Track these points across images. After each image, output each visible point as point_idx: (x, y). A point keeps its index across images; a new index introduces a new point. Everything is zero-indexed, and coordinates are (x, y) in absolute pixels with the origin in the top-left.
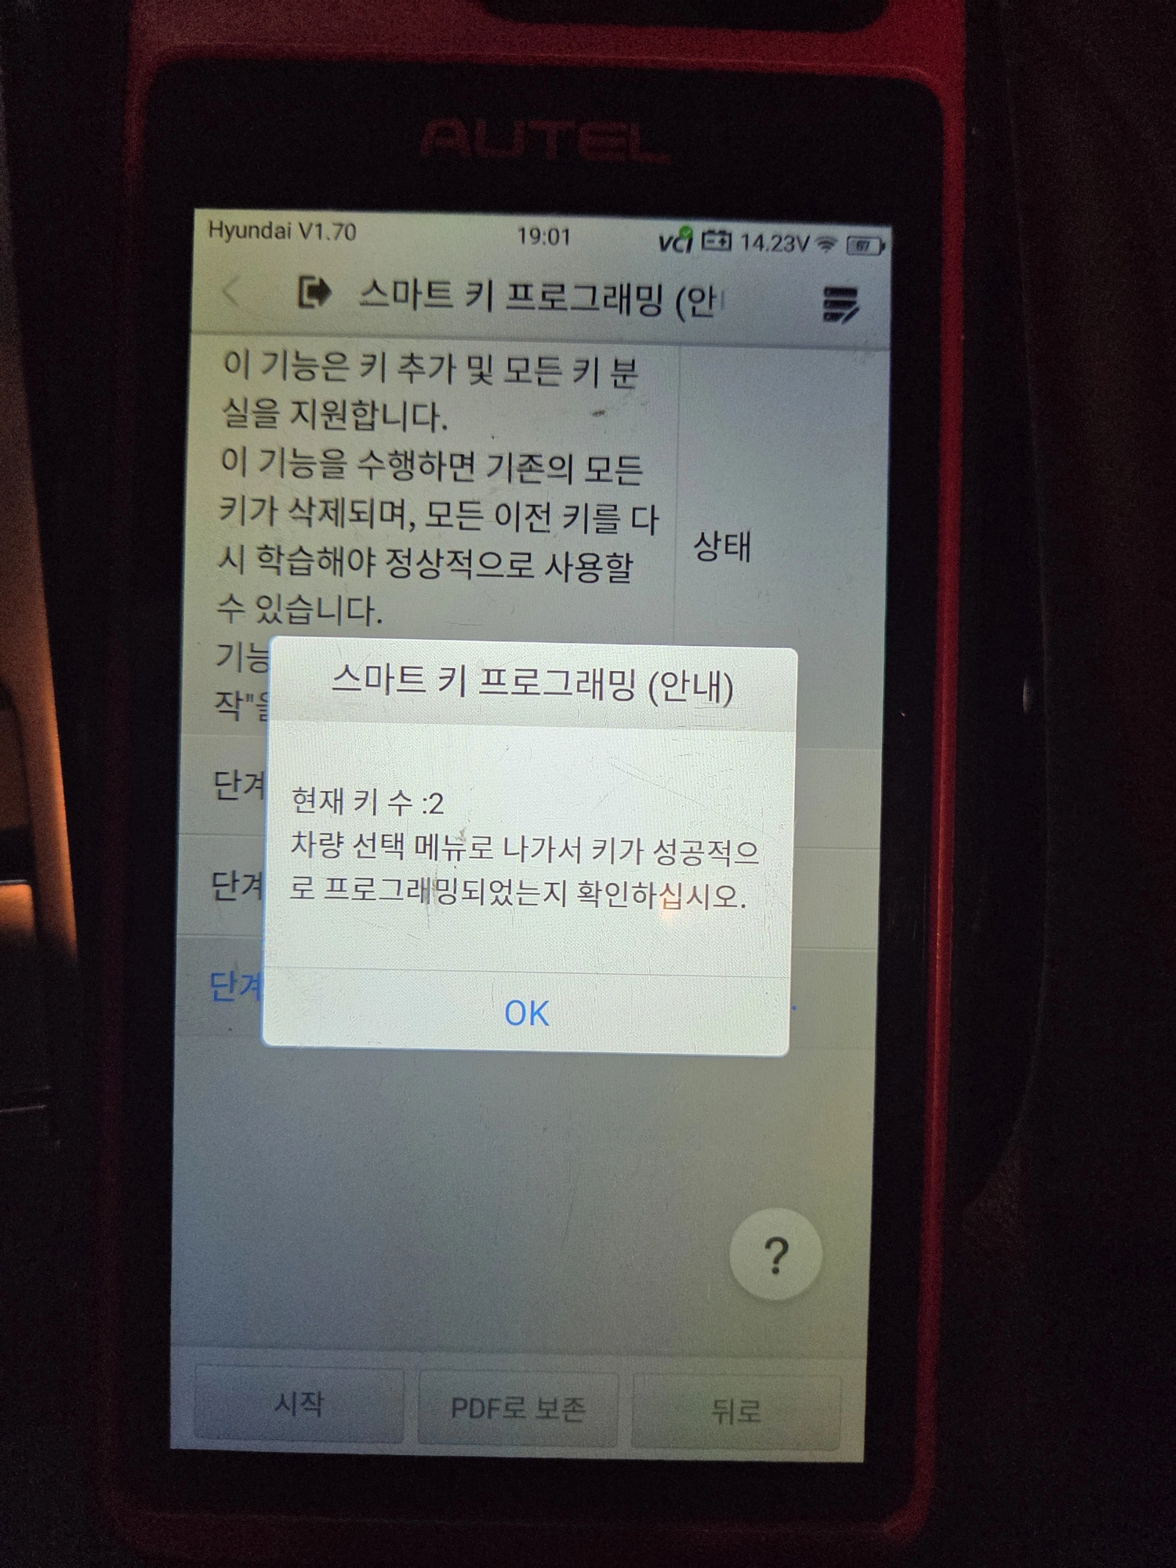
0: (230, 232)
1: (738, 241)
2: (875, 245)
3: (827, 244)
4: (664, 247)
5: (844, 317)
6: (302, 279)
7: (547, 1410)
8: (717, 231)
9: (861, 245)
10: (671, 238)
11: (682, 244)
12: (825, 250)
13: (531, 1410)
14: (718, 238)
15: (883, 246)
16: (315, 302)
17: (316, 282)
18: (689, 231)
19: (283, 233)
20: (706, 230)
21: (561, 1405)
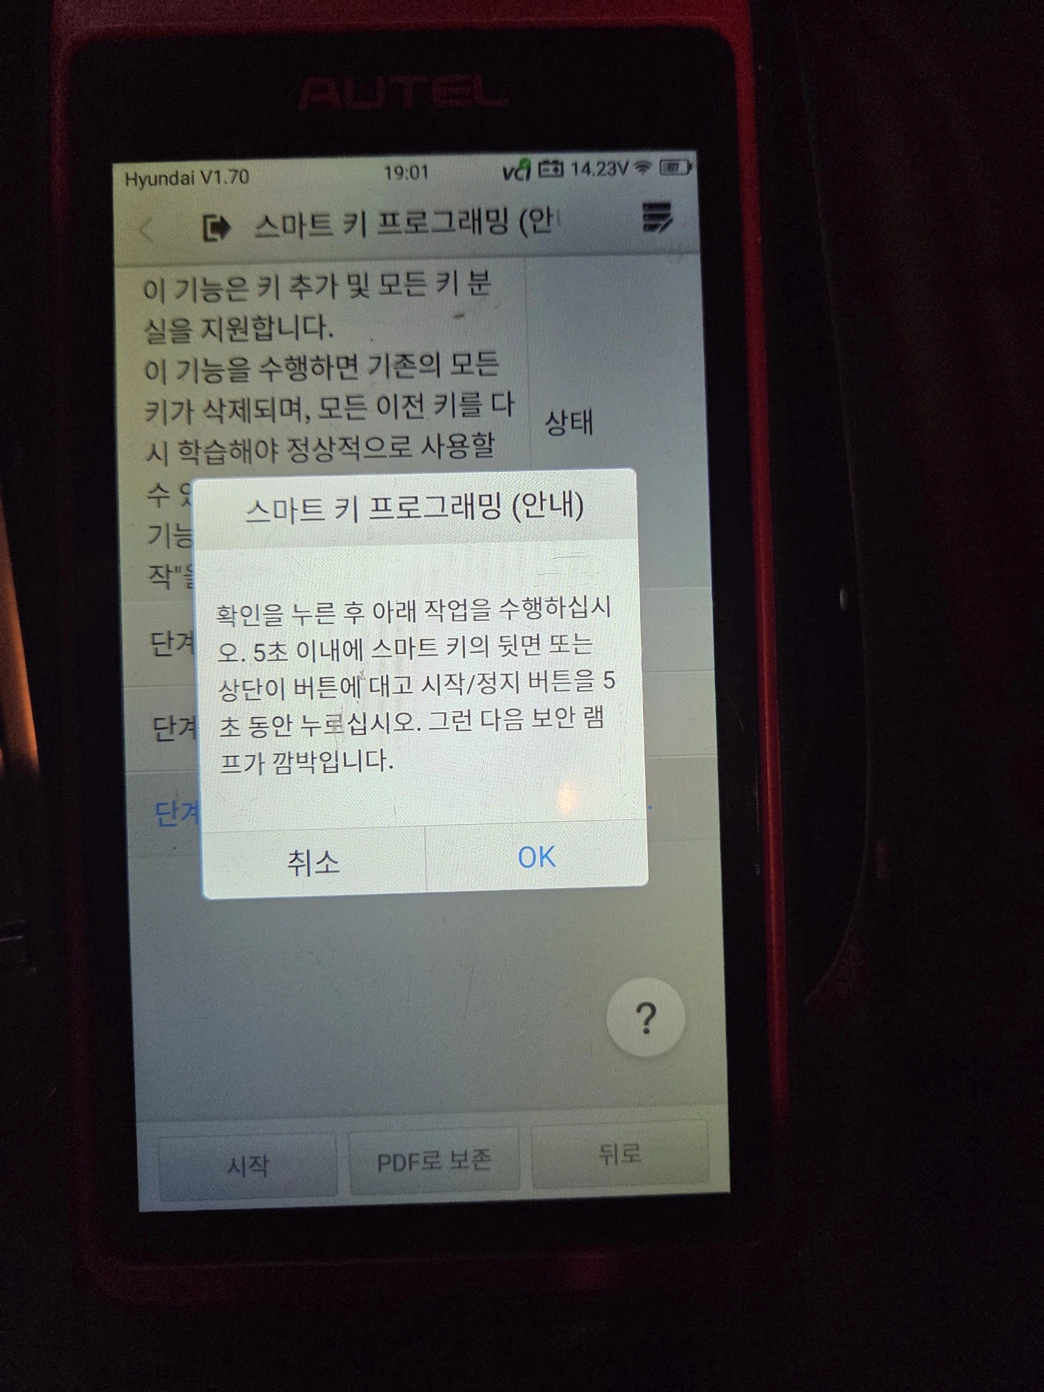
0: (142, 181)
1: (569, 169)
2: (683, 166)
3: (643, 167)
4: (507, 177)
5: (660, 228)
6: (205, 217)
7: (459, 1161)
8: (551, 161)
9: (672, 167)
10: (512, 169)
11: (523, 173)
12: (641, 173)
13: (445, 1160)
14: (551, 167)
15: (690, 167)
16: (217, 236)
17: (218, 220)
18: (527, 163)
19: (188, 180)
20: (542, 161)
21: (470, 1158)
